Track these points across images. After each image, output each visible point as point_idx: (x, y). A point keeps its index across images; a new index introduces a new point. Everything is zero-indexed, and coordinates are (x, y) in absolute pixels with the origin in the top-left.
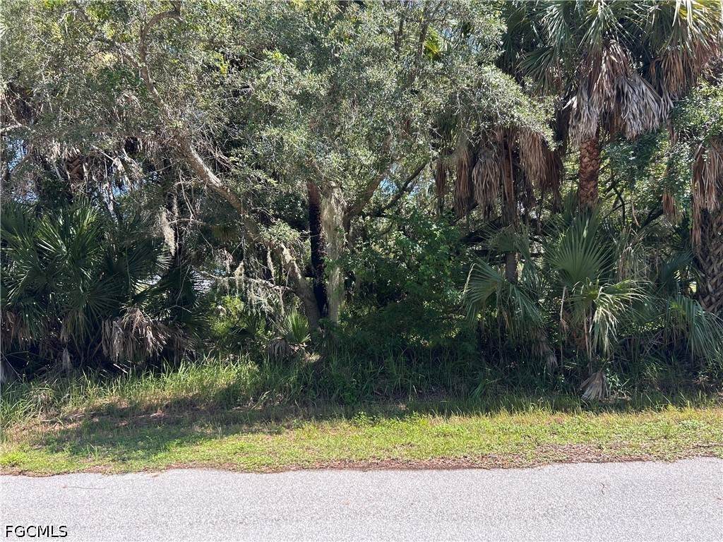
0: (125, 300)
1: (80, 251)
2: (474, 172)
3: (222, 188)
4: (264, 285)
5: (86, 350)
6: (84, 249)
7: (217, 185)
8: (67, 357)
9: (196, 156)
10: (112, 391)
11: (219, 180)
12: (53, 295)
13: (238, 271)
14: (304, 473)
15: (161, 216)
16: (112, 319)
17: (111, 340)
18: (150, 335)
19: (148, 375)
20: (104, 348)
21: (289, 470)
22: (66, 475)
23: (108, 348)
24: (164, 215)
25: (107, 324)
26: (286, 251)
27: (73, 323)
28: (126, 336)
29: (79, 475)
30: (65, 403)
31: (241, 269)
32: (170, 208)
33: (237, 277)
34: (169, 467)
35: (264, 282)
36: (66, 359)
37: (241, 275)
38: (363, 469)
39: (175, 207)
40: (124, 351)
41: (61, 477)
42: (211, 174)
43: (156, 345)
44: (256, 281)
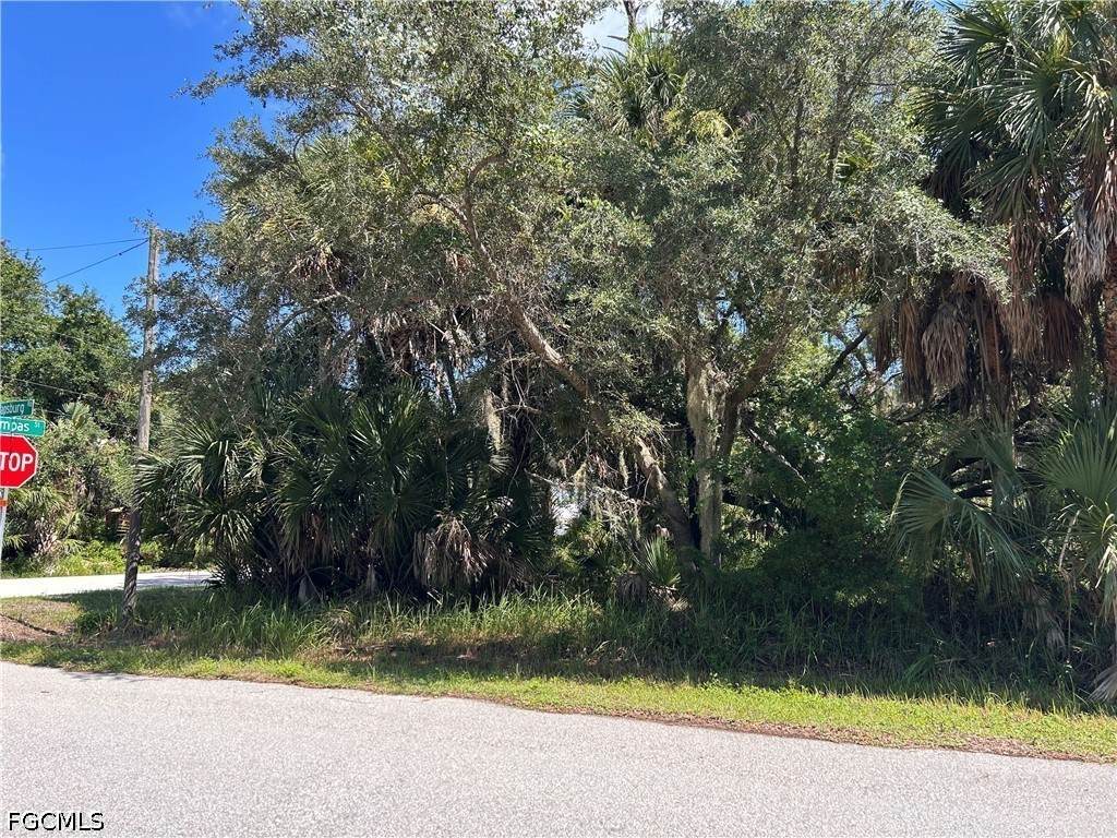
0: (440, 506)
1: (395, 443)
2: (925, 339)
3: (562, 365)
4: (614, 496)
5: (396, 571)
6: (400, 442)
7: (557, 362)
8: (372, 576)
9: (531, 325)
10: (418, 623)
11: (558, 356)
12: (362, 497)
13: (578, 474)
14: (594, 718)
15: (485, 401)
16: (425, 531)
17: (423, 558)
18: (467, 552)
19: (463, 607)
20: (415, 568)
21: (578, 713)
22: (337, 690)
23: (419, 568)
24: (489, 399)
25: (419, 536)
26: (645, 451)
27: (382, 532)
28: (440, 553)
29: (349, 691)
30: (364, 632)
31: (583, 473)
32: (498, 392)
33: (576, 483)
34: (444, 694)
35: (613, 491)
36: (371, 578)
37: (581, 480)
38: (669, 723)
39: (505, 390)
40: (438, 574)
41: (331, 690)
42: (548, 348)
43: (473, 565)
44: (603, 490)
